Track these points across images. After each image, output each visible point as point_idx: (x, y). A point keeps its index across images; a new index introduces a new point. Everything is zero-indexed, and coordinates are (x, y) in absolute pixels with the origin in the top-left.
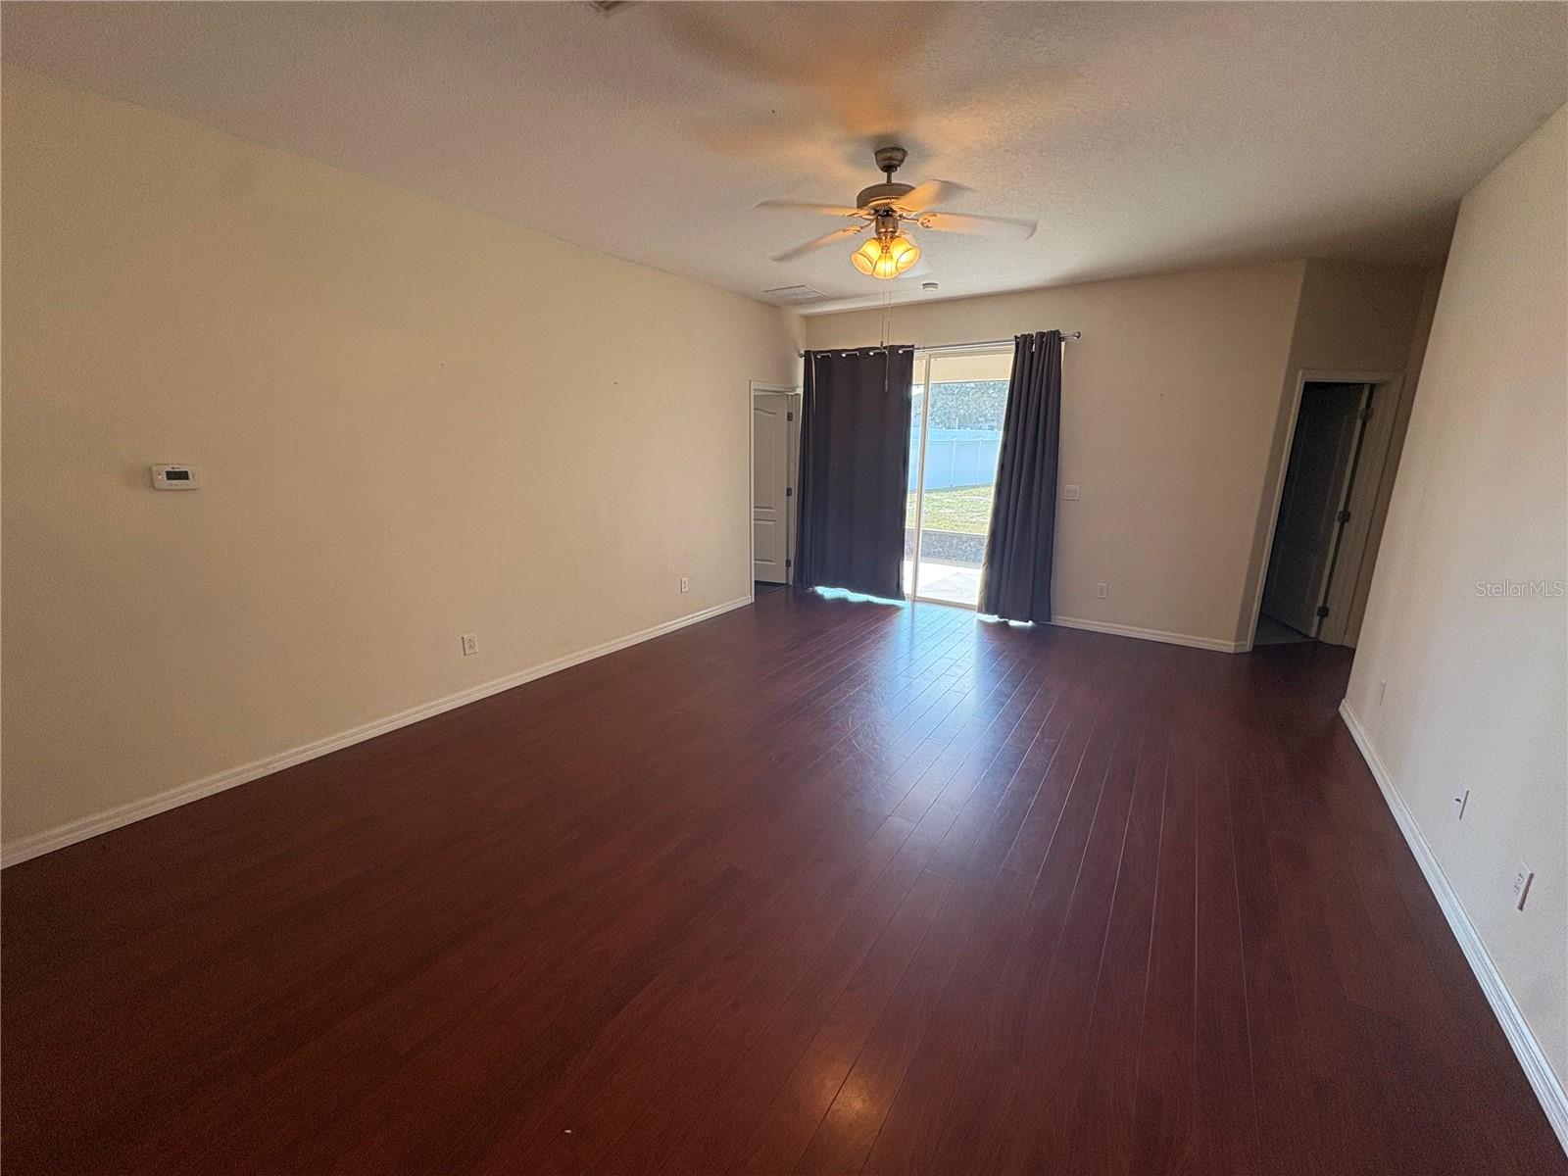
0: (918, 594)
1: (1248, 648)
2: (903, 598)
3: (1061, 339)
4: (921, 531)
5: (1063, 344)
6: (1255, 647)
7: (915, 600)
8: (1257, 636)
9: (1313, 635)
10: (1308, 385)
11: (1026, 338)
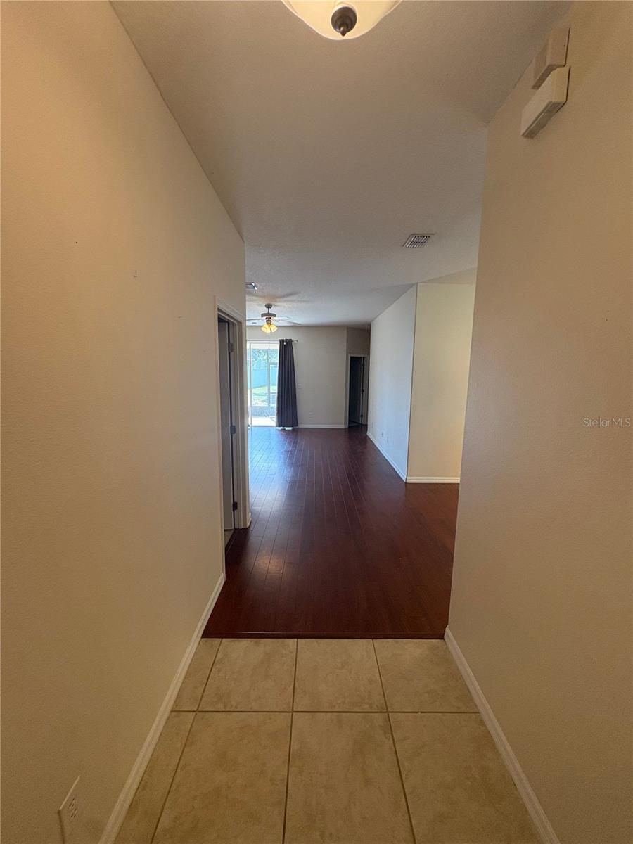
1: (347, 427)
5: (292, 341)
7: (252, 426)
8: (349, 424)
9: (360, 423)
10: (351, 357)
11: (282, 340)
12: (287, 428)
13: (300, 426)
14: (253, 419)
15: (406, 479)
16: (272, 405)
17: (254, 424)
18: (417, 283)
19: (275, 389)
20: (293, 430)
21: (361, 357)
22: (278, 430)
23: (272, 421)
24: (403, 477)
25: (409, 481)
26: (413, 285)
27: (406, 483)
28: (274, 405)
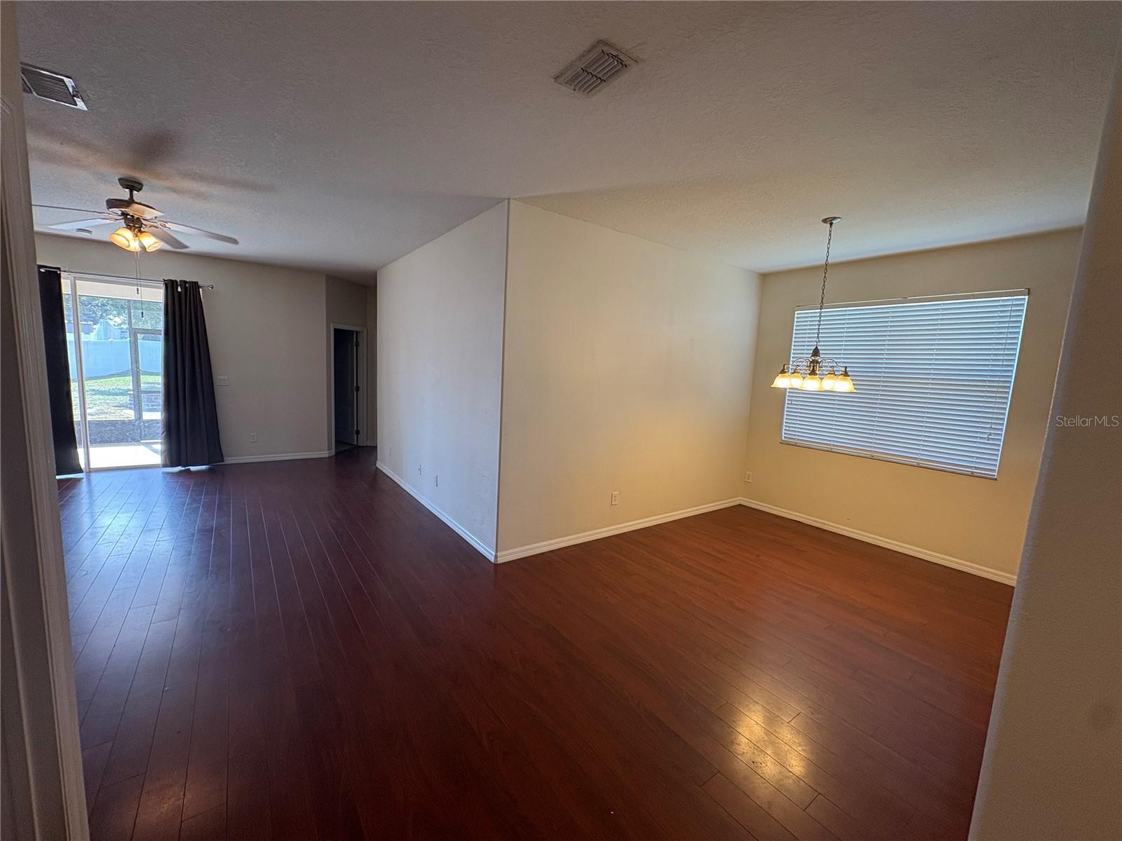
0: (92, 466)
1: (334, 453)
2: (80, 471)
3: (199, 287)
4: (87, 422)
5: (201, 290)
6: (336, 453)
7: (90, 471)
8: (336, 448)
9: (355, 443)
10: (336, 330)
11: (172, 282)
12: (193, 468)
13: (229, 460)
14: (92, 450)
15: (496, 557)
16: (147, 416)
17: (94, 464)
18: (509, 199)
19: (155, 381)
20: (210, 471)
21: (353, 331)
22: (168, 473)
23: (150, 453)
24: (490, 554)
25: (500, 561)
26: (500, 201)
27: (496, 565)
28: (155, 415)
